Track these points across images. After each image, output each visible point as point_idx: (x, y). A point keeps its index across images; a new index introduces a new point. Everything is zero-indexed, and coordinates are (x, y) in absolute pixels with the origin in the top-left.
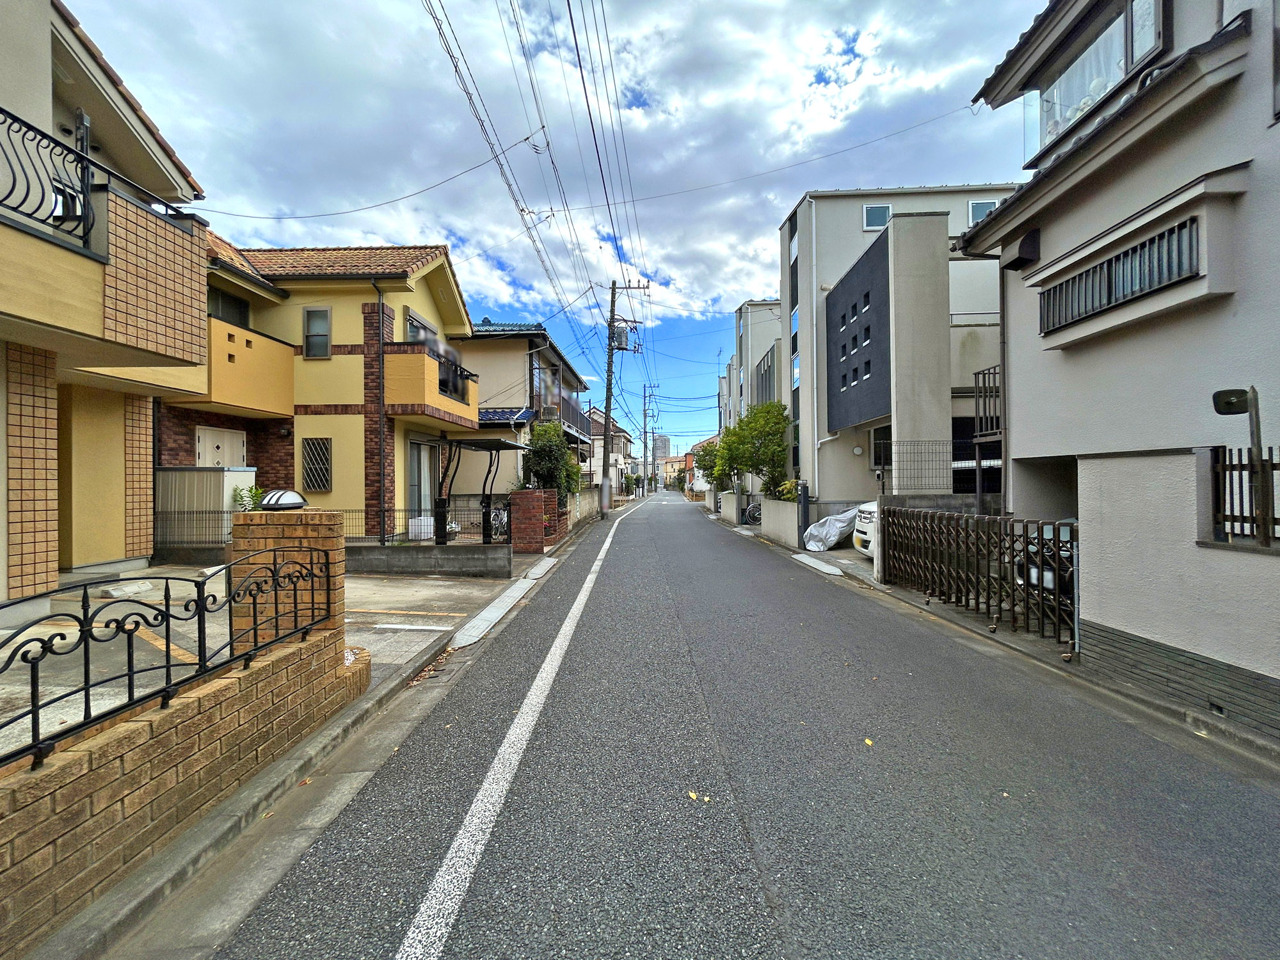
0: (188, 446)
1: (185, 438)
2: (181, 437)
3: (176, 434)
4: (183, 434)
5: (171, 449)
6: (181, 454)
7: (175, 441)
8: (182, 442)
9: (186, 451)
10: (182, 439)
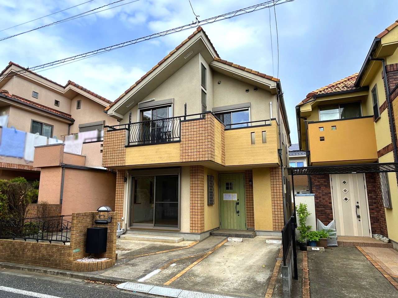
0: (326, 183)
1: (324, 180)
2: (321, 180)
3: (318, 178)
4: (323, 178)
5: (317, 186)
6: (322, 187)
7: (319, 182)
8: (323, 182)
9: (325, 186)
10: (322, 181)
